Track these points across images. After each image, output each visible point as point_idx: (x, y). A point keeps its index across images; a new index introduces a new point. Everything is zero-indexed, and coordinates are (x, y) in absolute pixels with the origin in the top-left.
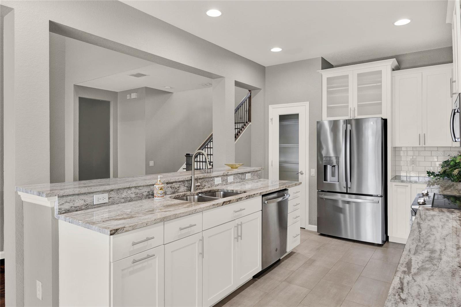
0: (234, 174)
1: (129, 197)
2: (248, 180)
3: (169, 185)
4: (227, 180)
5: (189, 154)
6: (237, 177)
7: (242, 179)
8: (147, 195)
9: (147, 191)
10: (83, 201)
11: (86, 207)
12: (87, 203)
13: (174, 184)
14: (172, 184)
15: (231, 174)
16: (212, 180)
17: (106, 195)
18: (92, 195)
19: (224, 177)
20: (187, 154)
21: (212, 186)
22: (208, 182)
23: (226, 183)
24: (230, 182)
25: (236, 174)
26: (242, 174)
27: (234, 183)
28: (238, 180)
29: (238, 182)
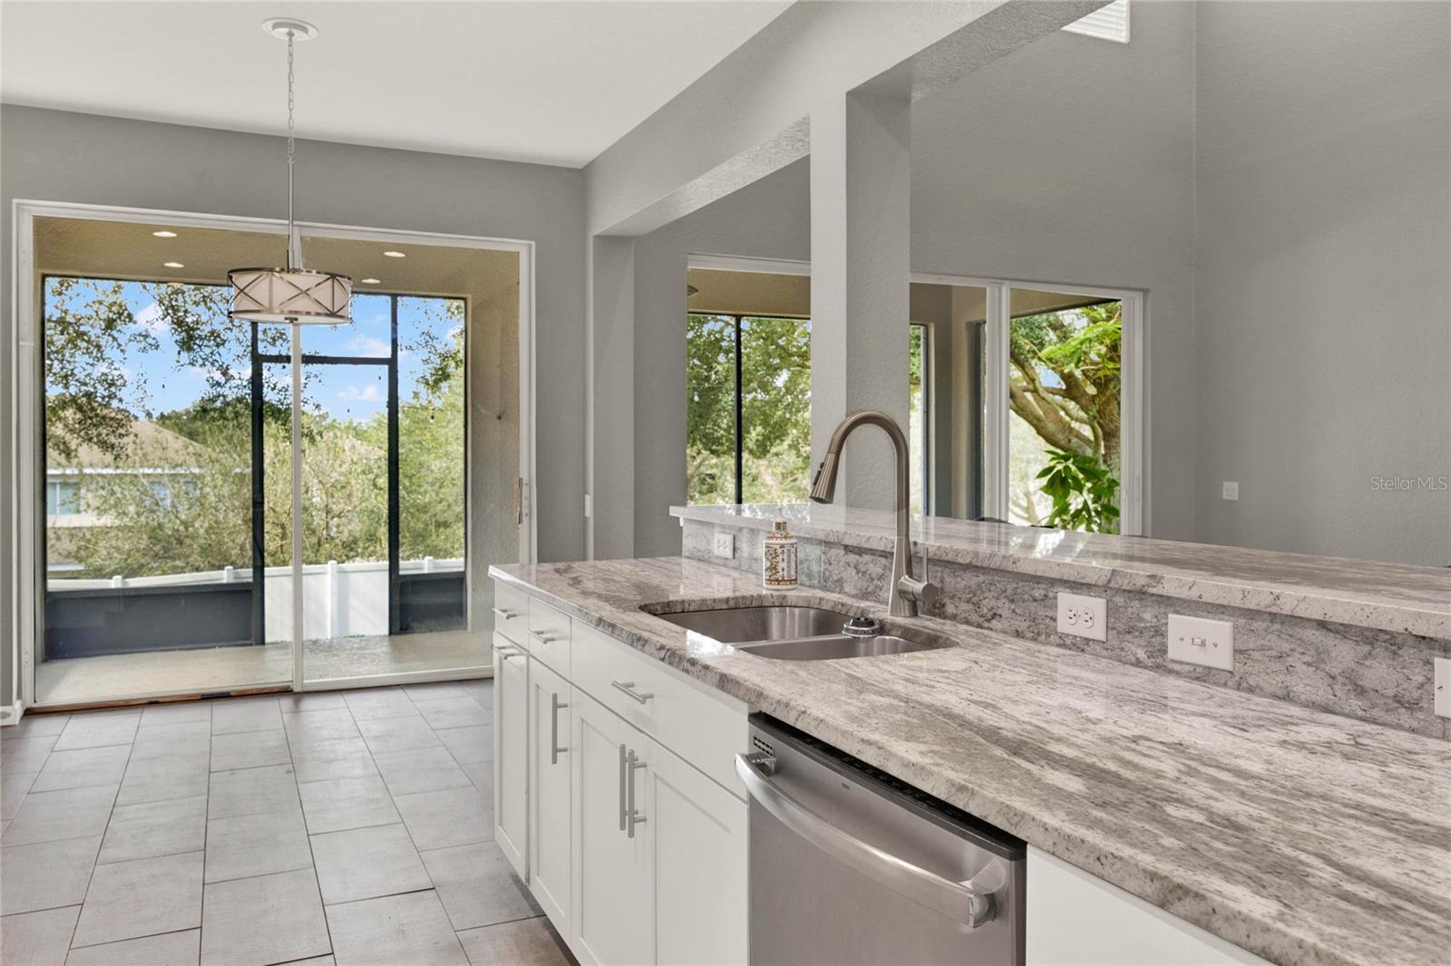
3: (852, 558)
4: (1159, 632)
6: (1286, 647)
7: (1361, 691)
10: (706, 540)
11: (708, 556)
13: (867, 558)
14: (860, 555)
15: (1194, 594)
16: (1036, 594)
17: (729, 539)
19: (1136, 604)
21: (1039, 634)
22: (1012, 601)
23: (1141, 654)
24: (1196, 666)
25: (1272, 621)
26: (1371, 644)
27: (1244, 685)
28: (1307, 683)
29: (1303, 697)
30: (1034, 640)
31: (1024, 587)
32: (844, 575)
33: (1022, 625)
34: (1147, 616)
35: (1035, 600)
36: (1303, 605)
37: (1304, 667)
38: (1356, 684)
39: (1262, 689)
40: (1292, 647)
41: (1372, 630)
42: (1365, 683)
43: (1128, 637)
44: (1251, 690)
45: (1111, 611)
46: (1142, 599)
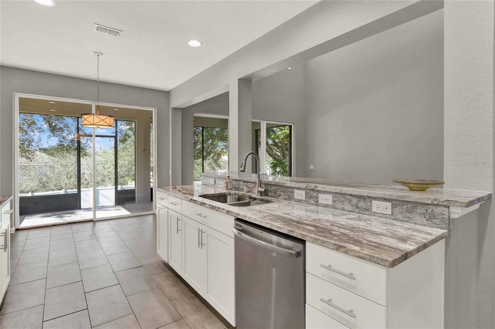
0: (336, 193)
2: (380, 215)
3: (245, 184)
4: (317, 198)
6: (343, 200)
7: (358, 208)
10: (207, 180)
11: (208, 184)
13: (249, 184)
14: (247, 183)
15: (324, 190)
16: (290, 190)
17: (214, 180)
21: (290, 199)
22: (284, 192)
23: (313, 202)
24: (325, 204)
25: (340, 195)
26: (360, 198)
27: (335, 208)
28: (348, 207)
29: (347, 209)
30: (289, 200)
31: (286, 189)
32: (243, 187)
33: (286, 197)
34: (314, 194)
35: (289, 192)
36: (347, 191)
37: (347, 203)
38: (357, 206)
39: (338, 208)
40: (345, 199)
41: (360, 196)
42: (359, 206)
43: (310, 199)
44: (336, 208)
45: (306, 194)
46: (313, 191)
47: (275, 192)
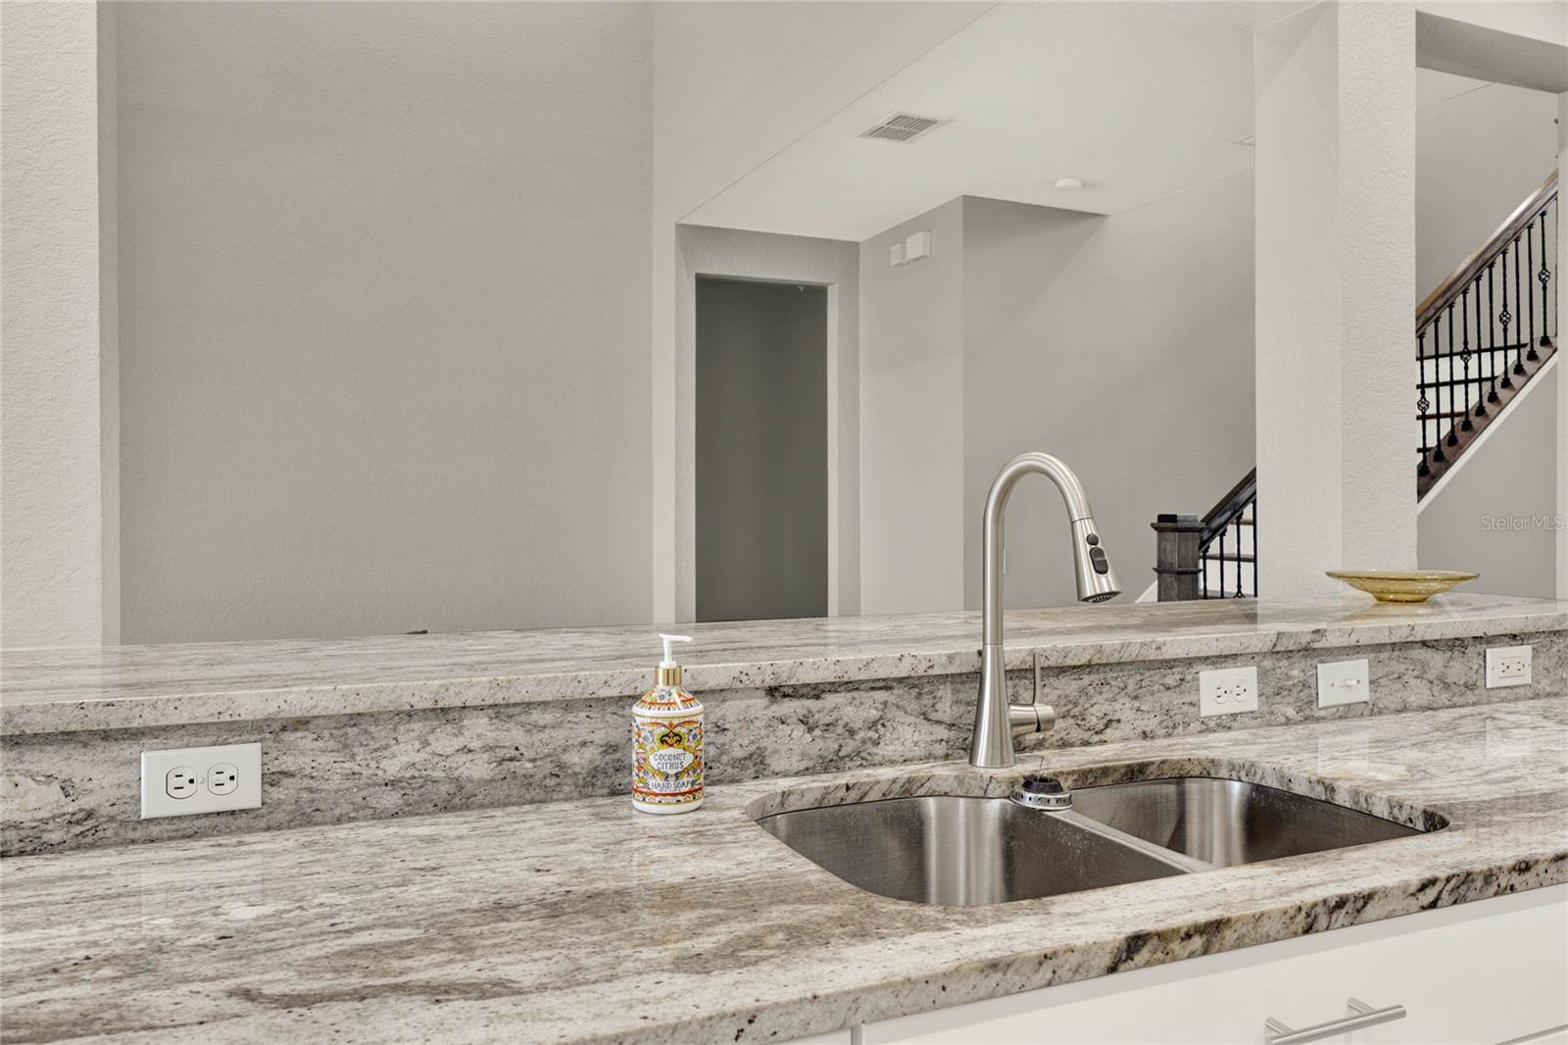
0: (1379, 647)
1: (439, 774)
2: (1503, 694)
3: (790, 707)
4: (1308, 685)
5: (1173, 518)
6: (1402, 667)
7: (1447, 686)
8: (595, 772)
9: (599, 737)
10: (56, 787)
11: (78, 829)
12: (86, 802)
13: (830, 700)
14: (817, 697)
17: (246, 758)
18: (126, 750)
19: (1284, 663)
20: (1162, 518)
23: (1291, 712)
24: (1338, 706)
25: (1393, 650)
26: (1452, 650)
27: (1376, 710)
28: (1418, 694)
29: (1414, 704)
30: (1170, 736)
33: (1150, 724)
34: (1295, 673)
35: (1168, 689)
36: (1429, 631)
37: (1414, 680)
38: (1445, 683)
39: (1387, 709)
40: (1408, 666)
41: (1451, 640)
42: (1449, 680)
43: (1278, 699)
44: (1380, 713)
45: (1263, 675)
46: (1289, 657)
47: (1076, 711)
